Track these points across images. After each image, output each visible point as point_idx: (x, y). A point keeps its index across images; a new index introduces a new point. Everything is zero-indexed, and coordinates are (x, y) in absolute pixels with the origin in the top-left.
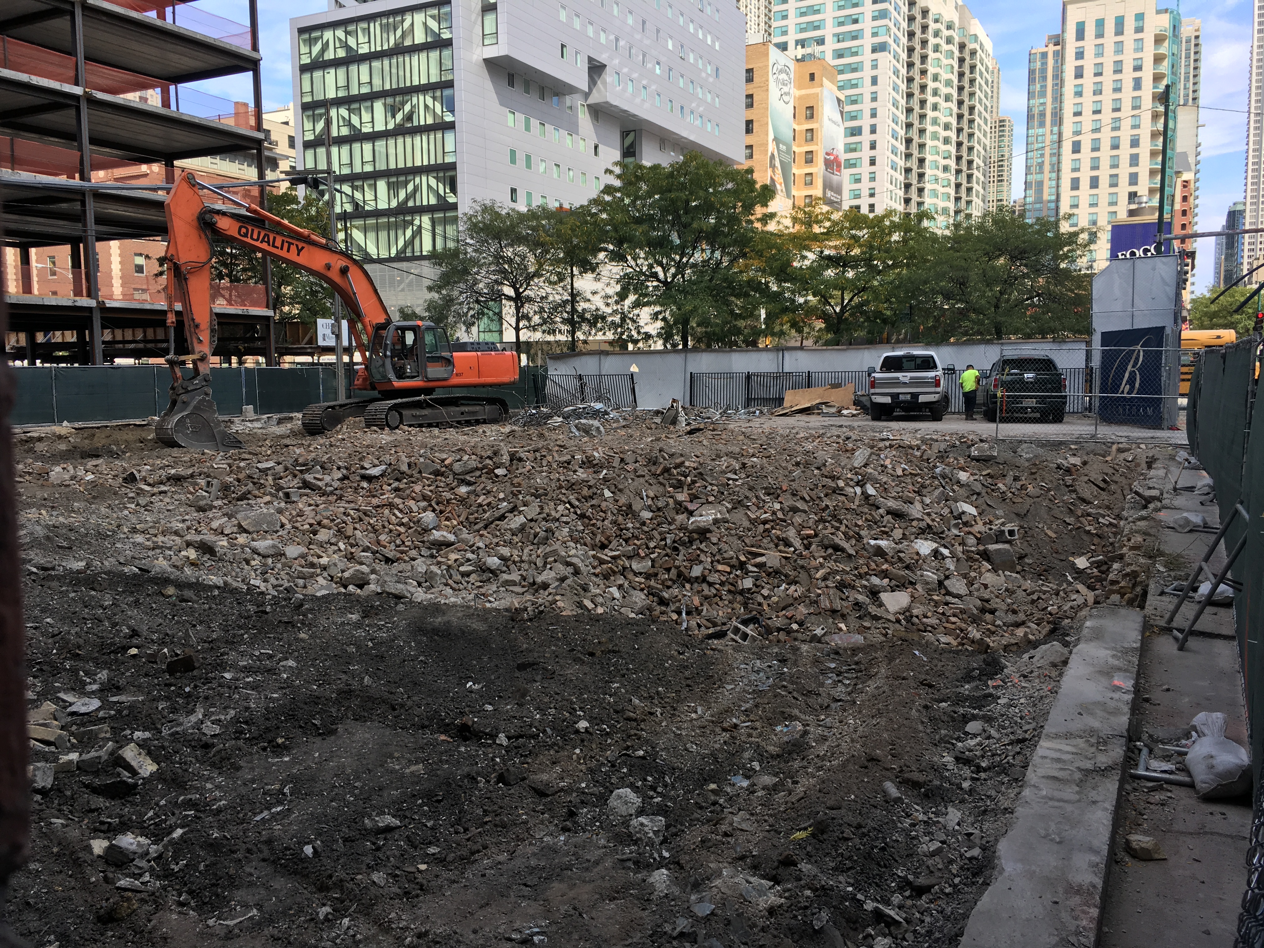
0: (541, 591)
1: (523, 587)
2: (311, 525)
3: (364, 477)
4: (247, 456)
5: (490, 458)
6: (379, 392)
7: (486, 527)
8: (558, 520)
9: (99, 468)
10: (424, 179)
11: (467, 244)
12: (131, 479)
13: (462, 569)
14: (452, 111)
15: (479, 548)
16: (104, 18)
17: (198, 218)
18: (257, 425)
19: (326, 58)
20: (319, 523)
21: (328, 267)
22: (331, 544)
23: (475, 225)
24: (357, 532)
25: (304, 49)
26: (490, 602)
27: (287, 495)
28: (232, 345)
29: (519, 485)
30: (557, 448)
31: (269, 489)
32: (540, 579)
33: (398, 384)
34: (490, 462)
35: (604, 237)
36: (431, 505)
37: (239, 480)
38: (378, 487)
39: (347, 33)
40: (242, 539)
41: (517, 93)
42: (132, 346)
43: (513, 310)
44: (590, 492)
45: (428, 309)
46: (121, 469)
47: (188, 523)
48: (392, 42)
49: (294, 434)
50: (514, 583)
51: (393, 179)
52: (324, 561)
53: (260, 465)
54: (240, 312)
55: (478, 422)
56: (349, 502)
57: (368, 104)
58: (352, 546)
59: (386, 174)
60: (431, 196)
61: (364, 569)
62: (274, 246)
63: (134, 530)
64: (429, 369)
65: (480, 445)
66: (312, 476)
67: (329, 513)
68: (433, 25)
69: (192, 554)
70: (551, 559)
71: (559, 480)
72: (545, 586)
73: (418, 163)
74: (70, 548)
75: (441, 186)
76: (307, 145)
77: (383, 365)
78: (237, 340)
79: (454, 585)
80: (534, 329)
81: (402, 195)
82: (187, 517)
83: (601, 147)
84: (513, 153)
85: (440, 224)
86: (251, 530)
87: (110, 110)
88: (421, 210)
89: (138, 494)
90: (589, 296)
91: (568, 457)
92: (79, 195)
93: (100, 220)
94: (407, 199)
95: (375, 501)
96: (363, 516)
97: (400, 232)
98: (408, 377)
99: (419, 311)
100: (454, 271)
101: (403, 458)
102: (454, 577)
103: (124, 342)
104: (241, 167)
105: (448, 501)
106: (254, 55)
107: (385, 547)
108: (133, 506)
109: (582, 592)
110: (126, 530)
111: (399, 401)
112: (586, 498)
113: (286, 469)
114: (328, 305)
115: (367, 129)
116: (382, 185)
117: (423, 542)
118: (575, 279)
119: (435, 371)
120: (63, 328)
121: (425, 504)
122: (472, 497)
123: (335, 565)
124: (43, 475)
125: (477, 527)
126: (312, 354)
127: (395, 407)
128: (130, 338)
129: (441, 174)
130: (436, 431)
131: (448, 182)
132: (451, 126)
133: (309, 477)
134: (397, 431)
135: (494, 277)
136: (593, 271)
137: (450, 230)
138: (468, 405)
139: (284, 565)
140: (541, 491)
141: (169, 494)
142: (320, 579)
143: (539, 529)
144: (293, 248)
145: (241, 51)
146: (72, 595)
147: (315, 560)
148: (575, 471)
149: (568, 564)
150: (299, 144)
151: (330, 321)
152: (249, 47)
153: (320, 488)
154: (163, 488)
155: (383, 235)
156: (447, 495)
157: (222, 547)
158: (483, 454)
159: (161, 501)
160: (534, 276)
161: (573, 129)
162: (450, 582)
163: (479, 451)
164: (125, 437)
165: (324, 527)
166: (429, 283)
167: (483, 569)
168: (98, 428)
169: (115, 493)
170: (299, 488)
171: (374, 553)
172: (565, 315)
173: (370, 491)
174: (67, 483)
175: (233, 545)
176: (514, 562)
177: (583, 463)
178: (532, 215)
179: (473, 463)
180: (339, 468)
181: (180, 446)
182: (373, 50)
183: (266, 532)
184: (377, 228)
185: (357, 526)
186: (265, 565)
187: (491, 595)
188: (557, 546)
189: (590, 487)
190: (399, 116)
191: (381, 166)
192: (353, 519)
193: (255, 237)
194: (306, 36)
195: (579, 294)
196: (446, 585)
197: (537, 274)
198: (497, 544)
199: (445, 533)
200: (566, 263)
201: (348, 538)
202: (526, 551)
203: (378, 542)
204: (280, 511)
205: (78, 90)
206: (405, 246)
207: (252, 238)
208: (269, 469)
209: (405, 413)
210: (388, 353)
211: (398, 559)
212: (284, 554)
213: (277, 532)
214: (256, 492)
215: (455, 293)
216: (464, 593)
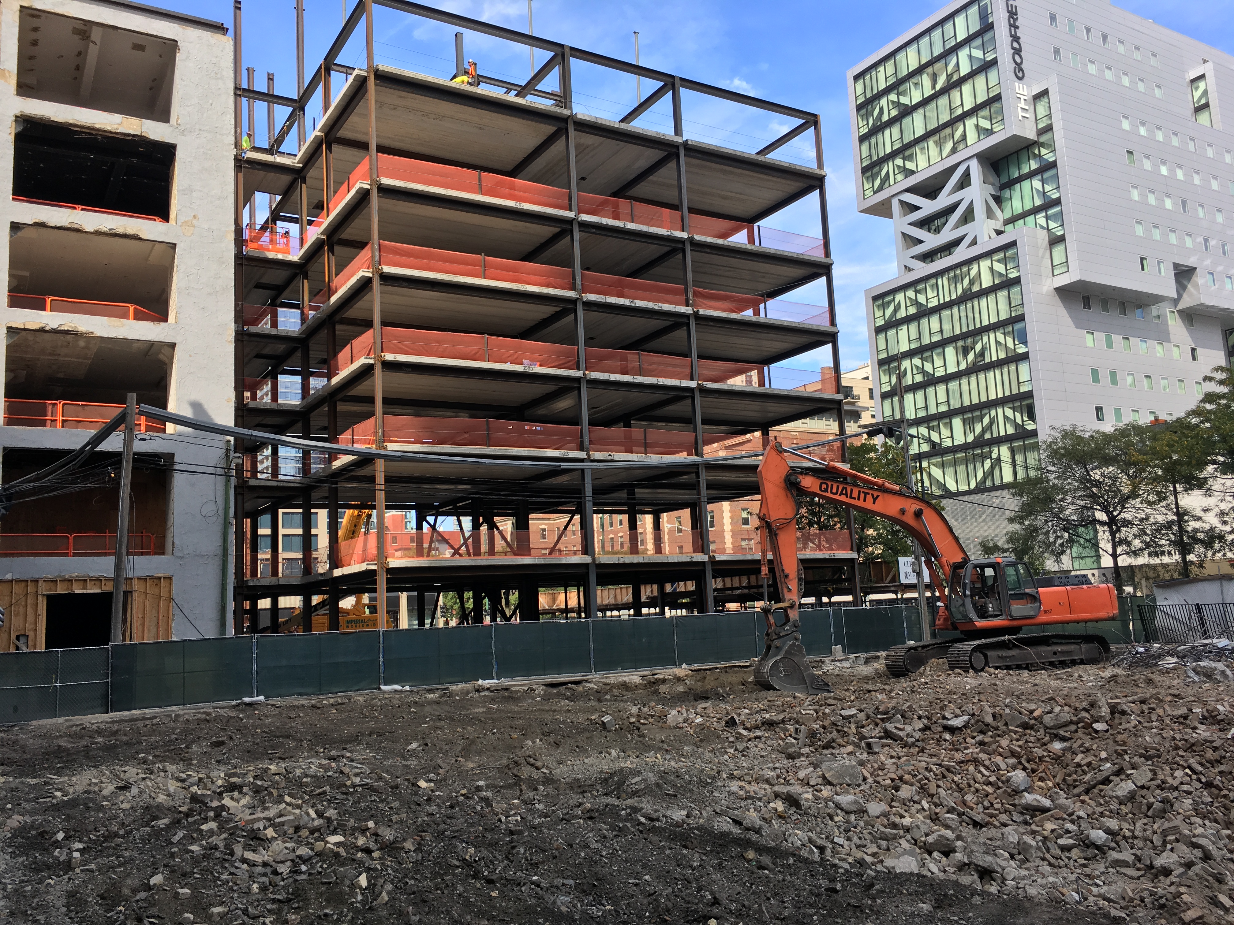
0: (1162, 878)
1: (1139, 869)
2: (893, 780)
3: (947, 728)
4: (832, 702)
5: (1085, 710)
6: (962, 632)
7: (1087, 791)
8: (1176, 788)
9: (707, 711)
10: (1000, 410)
11: (1048, 471)
12: (731, 723)
13: (1061, 841)
14: (1025, 342)
15: (1079, 818)
16: (712, 323)
17: (785, 480)
18: (846, 664)
19: (898, 317)
20: (901, 778)
21: (903, 512)
22: (914, 802)
23: (1056, 452)
24: (941, 790)
25: (878, 313)
26: (1098, 885)
27: (869, 745)
28: (822, 587)
29: (1124, 743)
30: (1169, 698)
31: (852, 738)
32: (1159, 862)
33: (980, 623)
34: (1087, 715)
35: (1209, 447)
36: (1020, 763)
37: (824, 727)
38: (961, 740)
39: (917, 292)
40: (826, 792)
41: (1095, 313)
42: (739, 592)
43: (1107, 535)
44: (1217, 755)
45: (1011, 540)
46: (724, 712)
47: (778, 771)
48: (960, 291)
49: (879, 675)
50: (1125, 864)
51: (969, 415)
52: (907, 821)
53: (843, 713)
54: (827, 557)
55: (1074, 663)
56: (931, 756)
57: (940, 350)
58: (936, 805)
59: (960, 411)
60: (1008, 426)
61: (949, 834)
62: (851, 497)
63: (732, 777)
64: (1013, 607)
65: (1074, 693)
66: (893, 725)
67: (910, 768)
68: (999, 267)
69: (779, 806)
70: (1171, 838)
71: (1174, 739)
72: (1166, 872)
73: (992, 396)
74: (676, 796)
75: (1018, 415)
76: (885, 396)
77: (963, 605)
78: (826, 582)
79: (1053, 861)
80: (1136, 553)
81: (978, 429)
82: (777, 765)
83: (1199, 350)
84: (1095, 372)
85: (1019, 452)
86: (835, 782)
87: (717, 395)
88: (999, 441)
89: (737, 738)
90: (1199, 513)
91: (1183, 711)
92: (694, 468)
93: (710, 486)
94: (984, 432)
95: (958, 756)
96: (946, 773)
97: (978, 465)
98: (991, 616)
99: (1002, 542)
100: (1036, 498)
101: (987, 708)
102: (1052, 851)
103: (733, 589)
104: (828, 423)
105: (1041, 759)
106: (832, 329)
107: (972, 809)
108: (732, 751)
109: (1216, 884)
110: (725, 776)
111: (983, 641)
112: (1213, 763)
113: (868, 717)
114: (909, 543)
115: (940, 373)
116: (957, 422)
117: (1014, 805)
118: (1180, 497)
119: (1019, 608)
120: (685, 580)
121: (1012, 761)
122: (1069, 755)
123: (918, 827)
124: (662, 717)
125: (1076, 791)
126: (896, 592)
127: (978, 648)
128: (737, 585)
129: (1017, 404)
130: (1026, 673)
131: (1025, 410)
132: (1025, 357)
133: (890, 726)
134: (983, 674)
135: (1082, 503)
136: (1200, 487)
137: (1032, 458)
138: (1061, 644)
139: (867, 823)
140: (1152, 752)
141: (763, 739)
142: (903, 842)
143: (1154, 798)
144: (869, 498)
145: (822, 328)
146: (668, 852)
147: (897, 820)
148: (1194, 728)
149: (1195, 846)
150: (877, 394)
151: (911, 559)
152: (828, 323)
153: (902, 739)
154: (758, 733)
155: (961, 469)
156: (1039, 752)
157: (807, 800)
158: (1077, 705)
159: (756, 746)
160: (1129, 497)
161: (1163, 337)
162: (1048, 856)
163: (1073, 701)
164: (730, 679)
165: (906, 783)
166: (1009, 514)
167: (1087, 844)
168: (710, 669)
169: (719, 737)
170: (880, 738)
171: (960, 815)
172: (1172, 537)
173: (952, 743)
174: (681, 725)
175: (817, 798)
176: (1125, 837)
177: (1204, 718)
178: (1123, 433)
179: (1067, 715)
180: (920, 718)
181: (775, 689)
182: (942, 302)
183: (849, 785)
184: (955, 463)
185: (941, 783)
186: (848, 822)
187: (1098, 877)
188: (1178, 821)
189: (1215, 749)
190: (971, 356)
191: (955, 404)
192: (936, 775)
193: (834, 491)
194: (880, 302)
195: (1186, 513)
196: (1043, 859)
197: (1133, 495)
198: (1102, 815)
199: (1038, 797)
200: (1166, 481)
201: (932, 796)
202: (1139, 824)
203: (964, 803)
204: (862, 763)
205: (693, 384)
206: (985, 478)
207: (832, 493)
208: (852, 716)
209: (990, 653)
210: (968, 592)
211: (987, 823)
212: (866, 811)
213: (859, 785)
214: (840, 741)
215: (1039, 523)
216: (1064, 872)
